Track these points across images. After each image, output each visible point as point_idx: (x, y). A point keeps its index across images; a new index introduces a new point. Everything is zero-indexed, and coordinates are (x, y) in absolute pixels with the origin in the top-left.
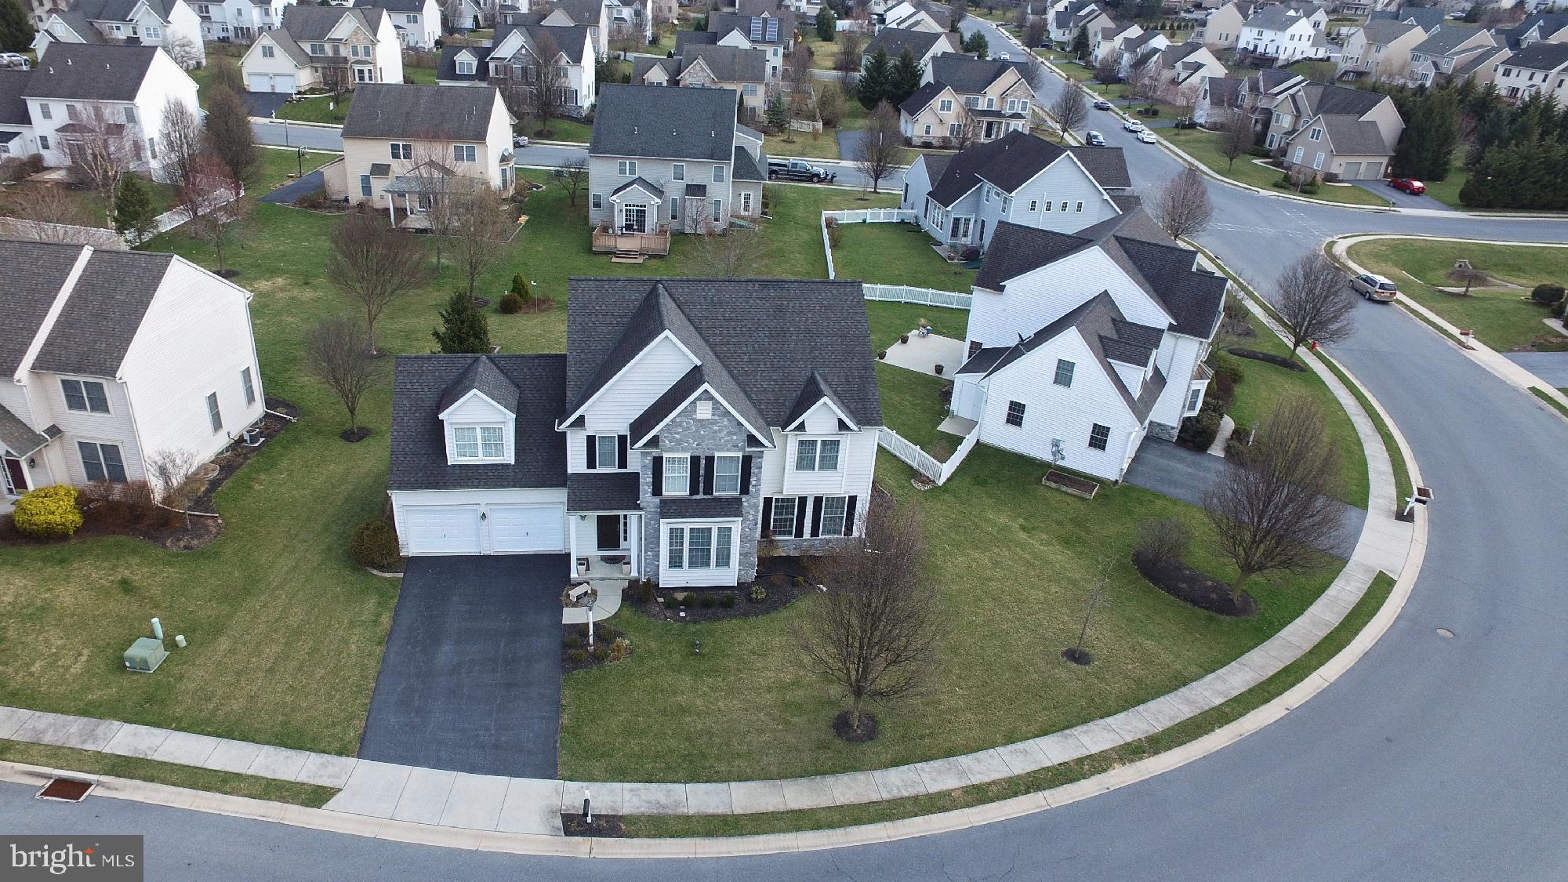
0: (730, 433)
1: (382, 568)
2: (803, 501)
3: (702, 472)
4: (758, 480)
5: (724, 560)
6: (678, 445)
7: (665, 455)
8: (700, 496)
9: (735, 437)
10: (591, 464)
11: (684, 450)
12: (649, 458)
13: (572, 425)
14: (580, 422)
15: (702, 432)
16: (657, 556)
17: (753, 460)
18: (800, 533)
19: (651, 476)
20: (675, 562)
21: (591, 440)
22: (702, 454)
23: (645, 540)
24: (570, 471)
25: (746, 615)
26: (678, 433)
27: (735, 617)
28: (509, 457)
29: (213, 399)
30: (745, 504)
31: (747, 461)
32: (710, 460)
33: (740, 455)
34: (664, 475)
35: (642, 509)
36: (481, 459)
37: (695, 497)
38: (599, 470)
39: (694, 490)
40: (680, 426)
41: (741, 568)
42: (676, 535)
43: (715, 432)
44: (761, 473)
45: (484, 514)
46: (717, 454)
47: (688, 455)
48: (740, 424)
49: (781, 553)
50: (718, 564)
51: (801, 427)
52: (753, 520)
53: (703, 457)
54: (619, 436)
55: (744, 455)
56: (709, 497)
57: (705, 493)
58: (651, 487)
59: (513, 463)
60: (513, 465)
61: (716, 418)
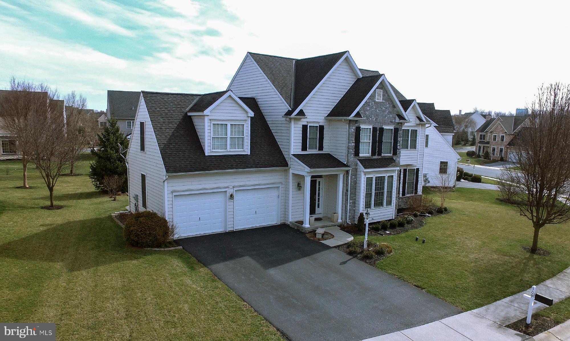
0: (389, 113)
3: (377, 140)
4: (401, 145)
5: (389, 202)
6: (368, 119)
7: (362, 127)
8: (376, 157)
9: (391, 116)
10: (304, 148)
11: (369, 123)
12: (354, 128)
13: (297, 114)
14: (302, 113)
15: (378, 111)
17: (399, 131)
19: (354, 141)
20: (367, 204)
21: (305, 128)
22: (378, 126)
23: (350, 191)
24: (292, 153)
26: (367, 111)
28: (247, 151)
31: (396, 131)
32: (381, 131)
33: (393, 128)
34: (360, 141)
35: (349, 166)
38: (309, 152)
39: (373, 154)
40: (368, 105)
42: (369, 182)
43: (383, 111)
45: (232, 195)
46: (384, 127)
47: (371, 127)
50: (387, 205)
53: (378, 129)
54: (319, 126)
55: (395, 127)
56: (380, 157)
57: (378, 155)
58: (354, 150)
59: (249, 154)
60: (249, 155)
61: (384, 101)
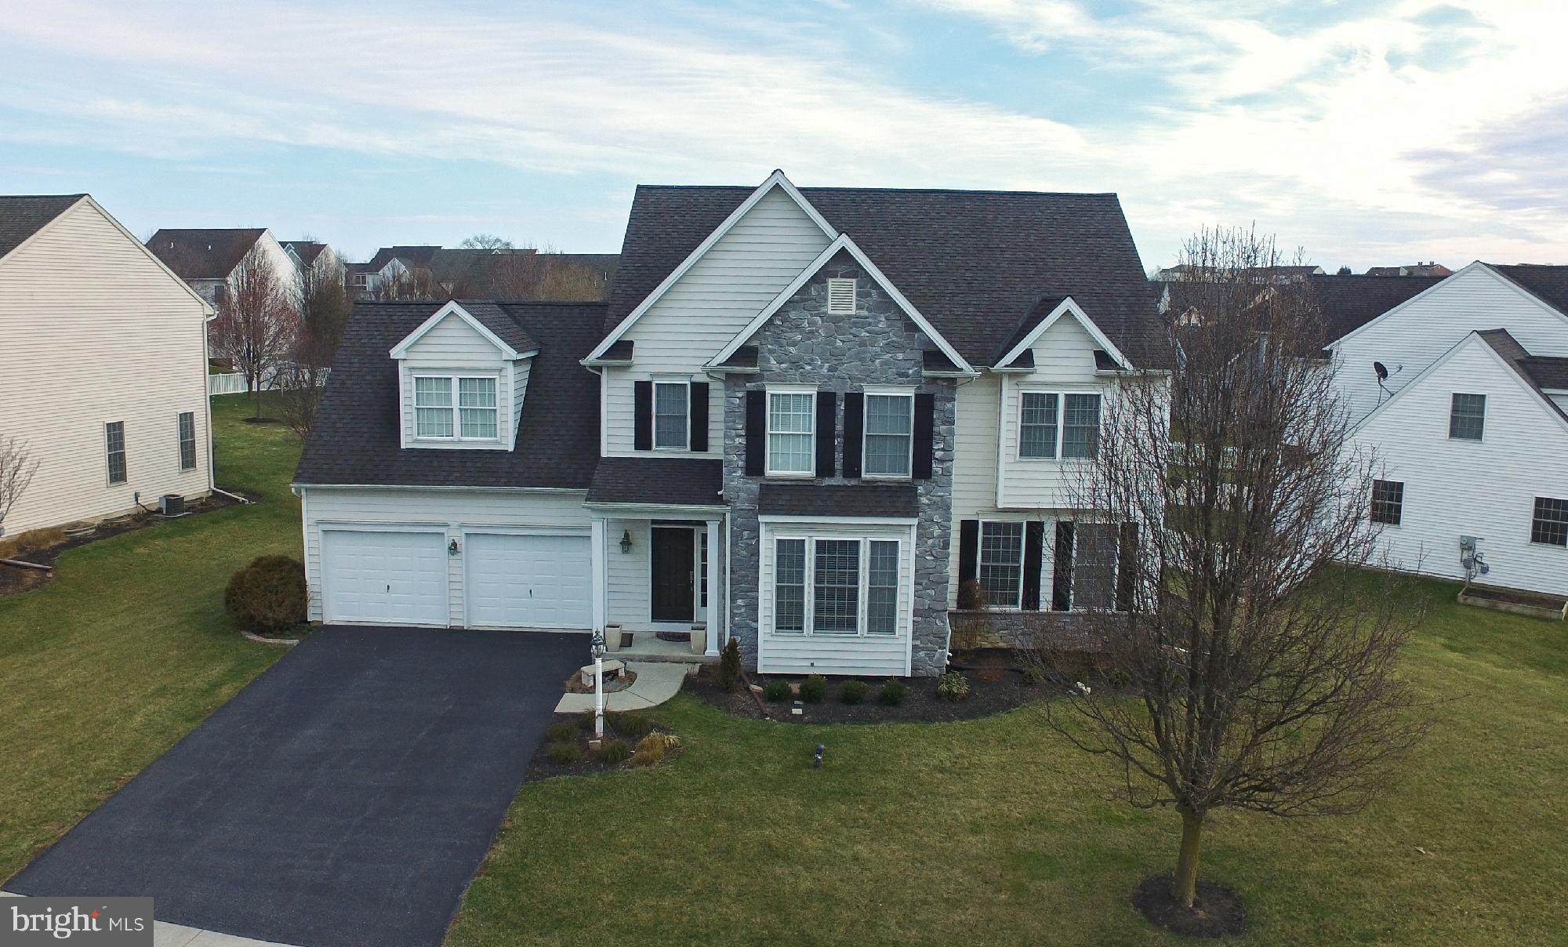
0: (891, 347)
1: (262, 630)
2: (1035, 531)
3: (839, 427)
4: (949, 449)
5: (882, 620)
6: (796, 369)
7: (770, 390)
8: (838, 480)
9: (900, 356)
10: (642, 440)
11: (805, 380)
12: (740, 395)
13: (608, 354)
14: (623, 349)
15: (839, 343)
16: (753, 608)
17: (938, 405)
18: (1032, 599)
19: (743, 432)
20: (788, 619)
21: (642, 390)
22: (841, 390)
23: (732, 572)
24: (604, 454)
25: (927, 718)
26: (794, 344)
27: (905, 720)
28: (505, 438)
29: (115, 433)
30: (924, 500)
31: (925, 405)
32: (855, 401)
33: (910, 392)
34: (768, 431)
35: (726, 503)
36: (459, 439)
37: (828, 482)
38: (658, 452)
39: (824, 467)
40: (798, 327)
41: (918, 643)
42: (789, 554)
43: (863, 344)
44: (952, 433)
45: (454, 544)
46: (869, 391)
47: (813, 391)
48: (913, 327)
49: (996, 639)
50: (873, 627)
51: (1026, 359)
52: (939, 537)
53: (841, 394)
54: (692, 383)
55: (919, 392)
56: (854, 482)
57: (846, 475)
58: (743, 457)
59: (511, 449)
60: (511, 453)
61: (864, 313)
